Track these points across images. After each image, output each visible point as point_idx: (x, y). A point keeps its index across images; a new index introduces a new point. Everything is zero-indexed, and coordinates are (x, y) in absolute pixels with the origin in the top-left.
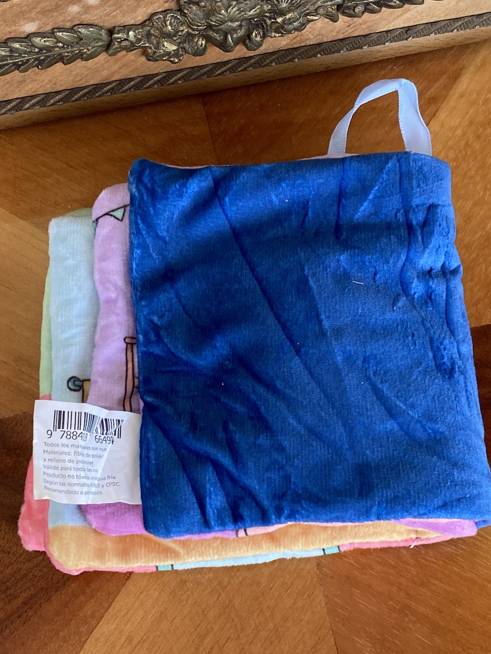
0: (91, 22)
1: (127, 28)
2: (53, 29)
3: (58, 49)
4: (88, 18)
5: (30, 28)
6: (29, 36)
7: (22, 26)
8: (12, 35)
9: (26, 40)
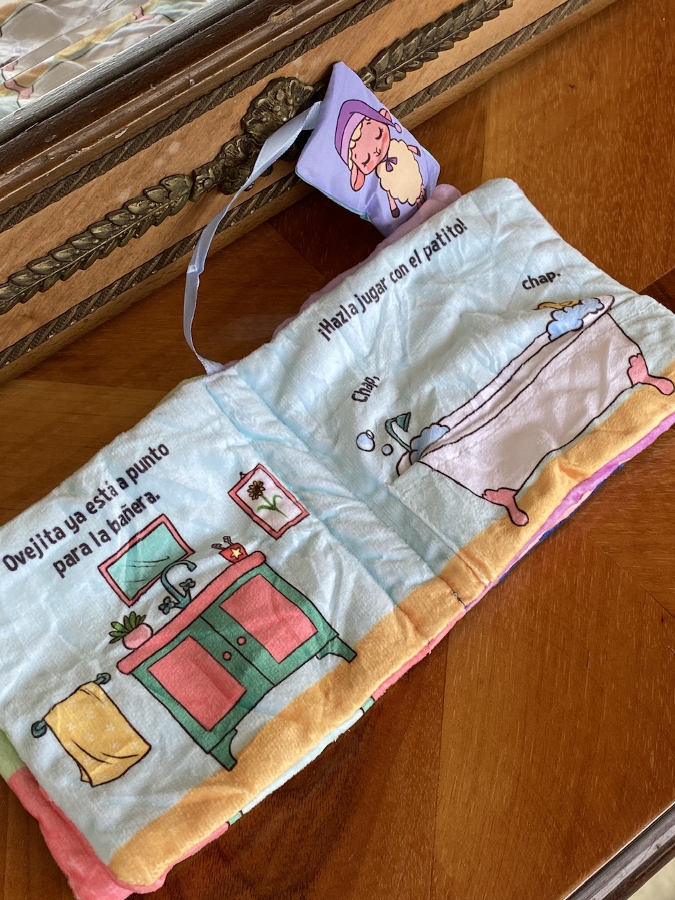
0: (174, 173)
1: (204, 168)
2: (144, 190)
3: (151, 210)
4: (171, 169)
5: (123, 197)
6: (125, 206)
7: (116, 197)
8: (110, 210)
9: (123, 210)
